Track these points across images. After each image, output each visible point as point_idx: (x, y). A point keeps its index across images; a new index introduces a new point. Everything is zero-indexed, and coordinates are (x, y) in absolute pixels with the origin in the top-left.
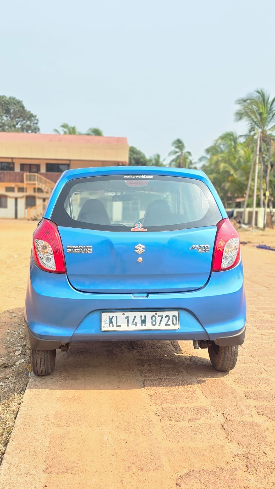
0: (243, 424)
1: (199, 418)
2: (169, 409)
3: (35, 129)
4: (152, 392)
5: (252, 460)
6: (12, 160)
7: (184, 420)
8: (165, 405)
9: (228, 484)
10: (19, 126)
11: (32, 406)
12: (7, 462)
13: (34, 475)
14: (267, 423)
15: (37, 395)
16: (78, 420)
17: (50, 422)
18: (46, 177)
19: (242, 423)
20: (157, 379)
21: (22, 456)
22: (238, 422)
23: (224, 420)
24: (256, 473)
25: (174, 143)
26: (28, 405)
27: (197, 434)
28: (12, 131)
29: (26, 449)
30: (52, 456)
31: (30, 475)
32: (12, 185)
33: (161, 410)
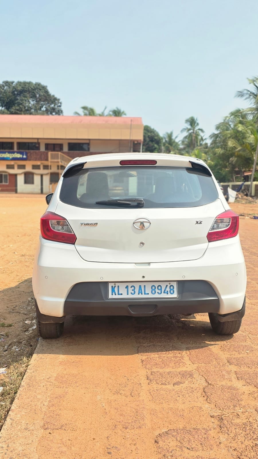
0: (223, 388)
1: (183, 382)
2: (157, 373)
3: (59, 111)
4: (144, 358)
5: (225, 421)
6: (38, 141)
7: (170, 383)
8: (155, 370)
9: (201, 442)
10: (44, 109)
11: (37, 369)
12: (11, 419)
13: (33, 430)
14: (244, 387)
15: (43, 359)
16: (76, 382)
17: (51, 384)
18: (68, 156)
19: (221, 387)
20: (151, 345)
21: (24, 413)
22: (218, 386)
23: (206, 384)
24: (228, 433)
25: (187, 121)
26: (34, 367)
27: (179, 396)
28: (38, 114)
29: (28, 407)
30: (49, 414)
31: (29, 430)
32: (38, 163)
33: (150, 374)
